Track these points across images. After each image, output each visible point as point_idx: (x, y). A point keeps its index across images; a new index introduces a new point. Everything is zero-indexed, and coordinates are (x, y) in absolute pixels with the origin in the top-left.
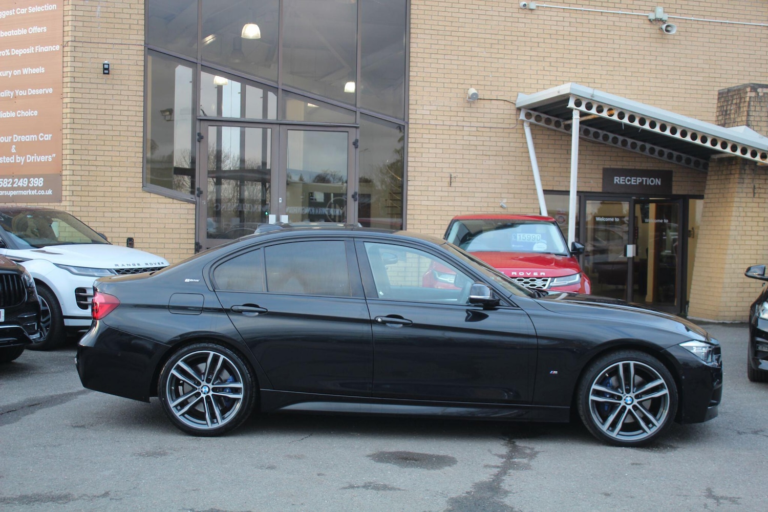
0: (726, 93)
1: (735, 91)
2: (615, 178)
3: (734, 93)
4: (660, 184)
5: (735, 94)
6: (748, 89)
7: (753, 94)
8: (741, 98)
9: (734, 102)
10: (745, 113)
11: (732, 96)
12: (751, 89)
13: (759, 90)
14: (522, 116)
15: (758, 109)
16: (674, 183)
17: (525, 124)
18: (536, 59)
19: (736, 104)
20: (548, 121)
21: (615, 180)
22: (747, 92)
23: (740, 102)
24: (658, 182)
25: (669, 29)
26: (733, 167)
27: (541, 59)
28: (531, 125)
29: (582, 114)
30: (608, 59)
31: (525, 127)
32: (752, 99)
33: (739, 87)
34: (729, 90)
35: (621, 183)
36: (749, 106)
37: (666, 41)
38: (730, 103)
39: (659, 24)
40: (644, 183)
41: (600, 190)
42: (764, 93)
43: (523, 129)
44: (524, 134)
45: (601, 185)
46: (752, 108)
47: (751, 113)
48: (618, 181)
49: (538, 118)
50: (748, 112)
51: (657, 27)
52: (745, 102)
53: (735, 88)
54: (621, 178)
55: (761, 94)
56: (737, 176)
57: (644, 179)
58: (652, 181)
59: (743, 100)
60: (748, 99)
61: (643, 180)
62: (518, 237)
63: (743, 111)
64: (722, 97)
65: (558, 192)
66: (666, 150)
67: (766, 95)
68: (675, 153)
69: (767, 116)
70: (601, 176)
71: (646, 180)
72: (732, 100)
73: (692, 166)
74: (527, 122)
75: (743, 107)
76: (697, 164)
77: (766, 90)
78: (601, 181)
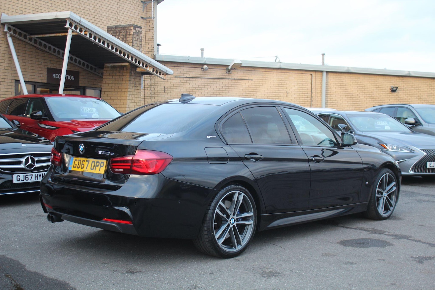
0: (114, 28)
1: (121, 28)
2: (53, 74)
3: (121, 29)
4: (74, 79)
5: (122, 30)
6: (132, 28)
7: (134, 31)
8: (126, 32)
9: (121, 34)
11: (119, 31)
12: (134, 28)
13: (137, 29)
14: (6, 29)
15: (136, 39)
16: (80, 79)
17: (8, 35)
19: (123, 35)
20: (20, 34)
21: (53, 76)
22: (131, 29)
23: (126, 35)
24: (73, 78)
26: (124, 71)
28: (11, 36)
29: (73, 32)
31: (8, 37)
32: (134, 34)
33: (124, 26)
34: (116, 27)
35: (56, 78)
36: (133, 37)
38: (117, 34)
41: (46, 82)
42: (139, 31)
43: (6, 38)
44: (7, 41)
45: (46, 78)
46: (134, 39)
47: (134, 42)
48: (54, 76)
49: (15, 32)
50: (133, 40)
52: (130, 35)
53: (122, 26)
54: (56, 74)
55: (137, 31)
56: (128, 77)
58: (70, 78)
59: (128, 33)
60: (132, 33)
62: (84, 110)
63: (129, 40)
64: (110, 31)
65: (26, 82)
66: (78, 59)
67: (139, 32)
68: (82, 61)
69: (140, 44)
70: (46, 73)
71: (68, 77)
72: (120, 33)
73: (89, 69)
74: (9, 33)
75: (129, 37)
76: (91, 68)
77: (139, 29)
78: (46, 76)
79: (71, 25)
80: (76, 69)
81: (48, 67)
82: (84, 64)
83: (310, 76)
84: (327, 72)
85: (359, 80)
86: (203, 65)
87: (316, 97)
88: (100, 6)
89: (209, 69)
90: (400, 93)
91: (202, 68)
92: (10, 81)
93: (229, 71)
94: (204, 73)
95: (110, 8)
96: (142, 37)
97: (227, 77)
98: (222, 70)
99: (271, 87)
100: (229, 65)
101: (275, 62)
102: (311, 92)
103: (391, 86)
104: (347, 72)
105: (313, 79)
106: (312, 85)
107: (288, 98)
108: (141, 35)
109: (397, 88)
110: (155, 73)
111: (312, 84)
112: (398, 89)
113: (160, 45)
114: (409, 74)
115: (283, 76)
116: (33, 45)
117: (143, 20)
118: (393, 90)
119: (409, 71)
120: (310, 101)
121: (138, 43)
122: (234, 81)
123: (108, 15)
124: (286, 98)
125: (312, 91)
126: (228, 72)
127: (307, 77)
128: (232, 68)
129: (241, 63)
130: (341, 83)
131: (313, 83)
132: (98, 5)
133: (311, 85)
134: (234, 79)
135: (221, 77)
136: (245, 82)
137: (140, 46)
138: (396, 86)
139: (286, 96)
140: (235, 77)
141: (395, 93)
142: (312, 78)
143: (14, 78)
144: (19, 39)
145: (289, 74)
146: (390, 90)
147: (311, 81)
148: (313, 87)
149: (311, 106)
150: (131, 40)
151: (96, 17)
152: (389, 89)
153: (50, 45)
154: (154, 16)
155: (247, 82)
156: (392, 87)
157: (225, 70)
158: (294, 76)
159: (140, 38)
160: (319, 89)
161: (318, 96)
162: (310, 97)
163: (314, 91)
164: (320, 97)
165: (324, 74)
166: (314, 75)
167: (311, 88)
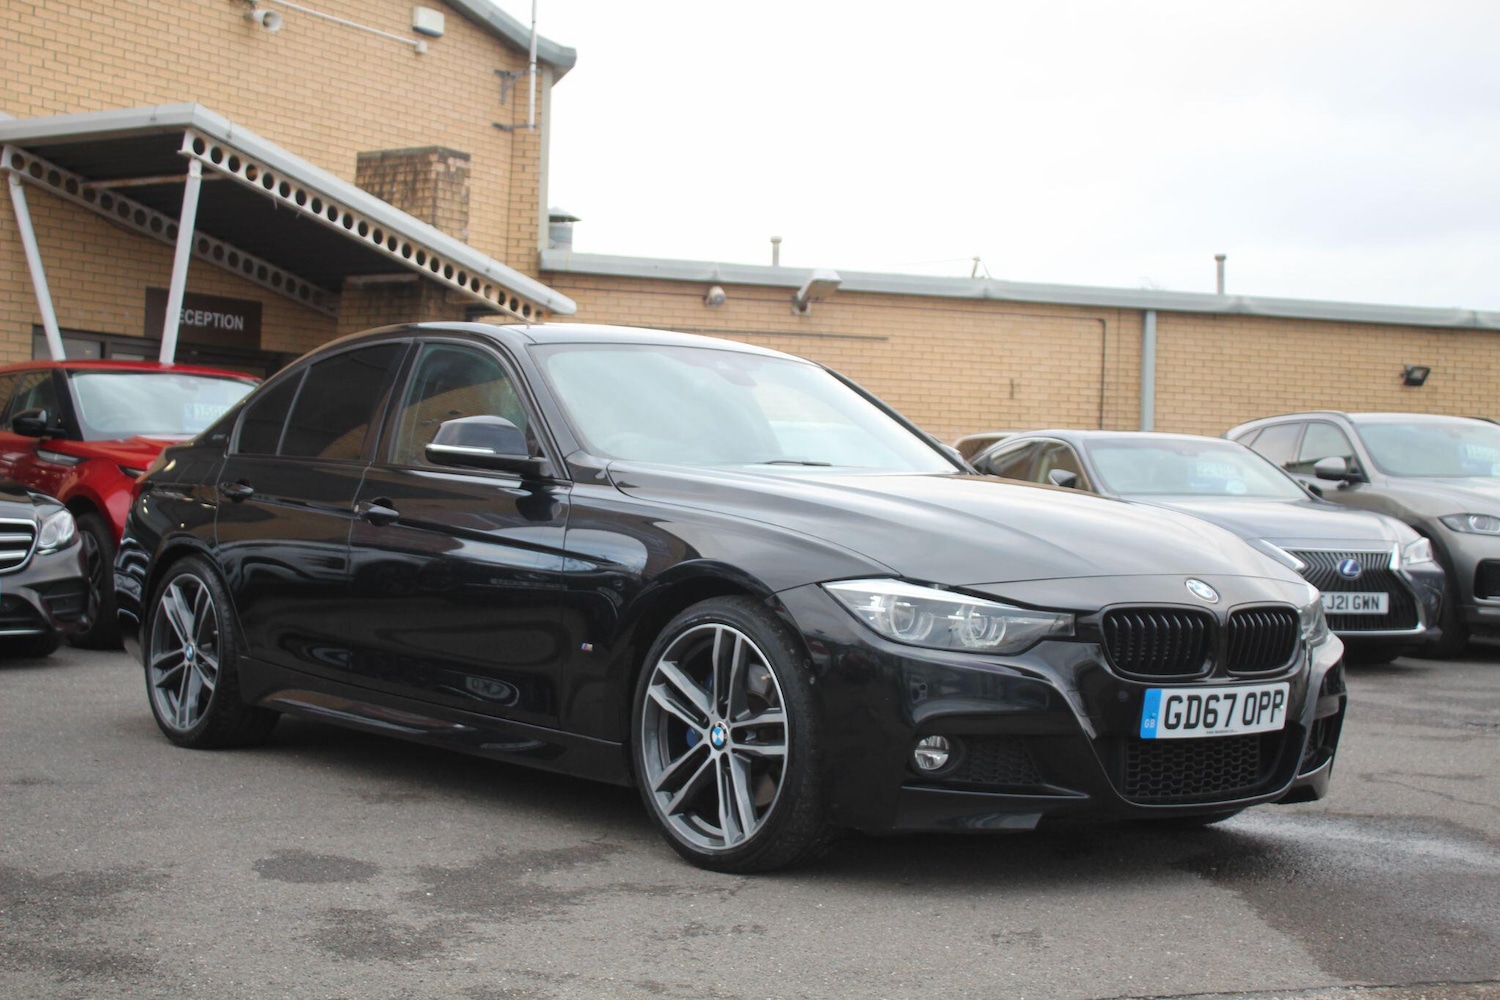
0: (377, 160)
1: (400, 157)
3: (398, 162)
4: (241, 327)
5: (401, 164)
6: (434, 158)
7: (441, 168)
8: (416, 173)
9: (401, 178)
10: (430, 202)
11: (394, 167)
12: (440, 159)
13: (451, 161)
14: (6, 161)
15: (448, 196)
16: (264, 329)
17: (12, 180)
18: (28, 40)
19: (405, 182)
20: (54, 178)
22: (430, 163)
23: (415, 181)
24: (238, 323)
25: (269, 20)
26: (404, 303)
27: (39, 43)
28: (24, 183)
29: (205, 169)
30: (158, 63)
31: (12, 187)
32: (441, 177)
33: (411, 152)
34: (385, 156)
36: (436, 189)
37: (254, 44)
38: (388, 179)
39: (244, 6)
40: (216, 324)
41: (140, 333)
42: (458, 169)
43: (7, 190)
44: (9, 200)
45: (141, 323)
46: (440, 194)
47: (440, 203)
49: (36, 170)
50: (434, 199)
51: (240, 13)
52: (426, 180)
53: (402, 153)
55: (453, 169)
57: (217, 315)
59: (422, 177)
60: (434, 176)
61: (213, 319)
62: (197, 411)
63: (424, 199)
64: (367, 167)
65: (65, 333)
66: (257, 262)
67: (460, 173)
68: (271, 269)
69: (461, 212)
70: (142, 303)
71: (219, 319)
72: (395, 175)
73: (296, 295)
74: (15, 174)
75: (423, 190)
76: (305, 292)
77: (460, 163)
78: (142, 313)
79: (199, 147)
80: (250, 295)
81: (151, 285)
82: (277, 279)
83: (1096, 328)
84: (1160, 313)
85: (1281, 341)
86: (709, 284)
87: (1121, 401)
88: (344, 86)
89: (727, 302)
90: (1439, 390)
91: (705, 298)
92: (16, 327)
93: (803, 308)
94: (713, 315)
95: (378, 95)
96: (468, 189)
97: (795, 328)
98: (777, 304)
99: (955, 365)
100: (797, 289)
101: (973, 276)
102: (1102, 383)
103: (1405, 362)
104: (1235, 311)
105: (1107, 337)
106: (1106, 359)
107: (1016, 404)
108: (467, 182)
109: (1427, 371)
110: (507, 307)
111: (1103, 355)
112: (1430, 376)
113: (572, 219)
114: (1475, 320)
115: (996, 326)
116: (98, 215)
117: (502, 134)
118: (1413, 379)
119: (1474, 313)
120: (1097, 414)
121: (456, 207)
122: (817, 342)
123: (370, 117)
124: (1010, 401)
125: (1106, 379)
126: (797, 311)
127: (1087, 333)
128: (808, 297)
129: (836, 277)
130: (1213, 351)
131: (1107, 351)
132: (334, 83)
133: (1099, 358)
134: (821, 336)
135: (774, 327)
136: (858, 345)
137: (463, 217)
138: (1424, 364)
139: (1007, 396)
140: (825, 330)
141: (1422, 389)
142: (1104, 334)
143: (29, 319)
144: (50, 194)
145: (1019, 318)
146: (1402, 381)
147: (1098, 344)
148: (1107, 365)
150: (428, 198)
151: (326, 122)
152: (1397, 375)
153: (156, 214)
154: (536, 120)
155: (867, 345)
156: (1409, 369)
157: (789, 305)
158: (1039, 330)
159: (464, 192)
160: (1131, 374)
161: (1126, 398)
162: (1098, 400)
163: (1113, 380)
164: (1135, 402)
165: (1151, 319)
166: (1111, 324)
167: (1103, 368)
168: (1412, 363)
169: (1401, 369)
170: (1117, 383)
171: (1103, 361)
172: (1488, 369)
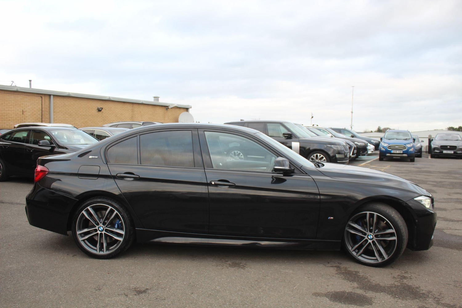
83: (40, 99)
84: (54, 96)
85: (76, 102)
90: (104, 112)
99: (10, 106)
101: (12, 85)
102: (42, 111)
103: (98, 107)
104: (68, 96)
105: (43, 101)
107: (24, 115)
109: (102, 108)
111: (42, 104)
112: (102, 110)
114: (110, 99)
115: (19, 97)
118: (99, 110)
119: (110, 97)
120: (41, 118)
124: (23, 115)
125: (43, 110)
127: (38, 100)
130: (63, 104)
131: (43, 104)
133: (41, 105)
138: (101, 107)
139: (22, 114)
141: (101, 112)
142: (42, 100)
145: (24, 96)
146: (98, 110)
147: (41, 102)
148: (43, 107)
149: (42, 122)
152: (96, 109)
158: (27, 99)
160: (48, 109)
161: (47, 114)
162: (41, 115)
163: (44, 110)
164: (49, 115)
165: (52, 97)
166: (43, 98)
167: (42, 107)
168: (99, 107)
169: (97, 108)
170: (45, 111)
171: (42, 106)
172: (111, 108)
